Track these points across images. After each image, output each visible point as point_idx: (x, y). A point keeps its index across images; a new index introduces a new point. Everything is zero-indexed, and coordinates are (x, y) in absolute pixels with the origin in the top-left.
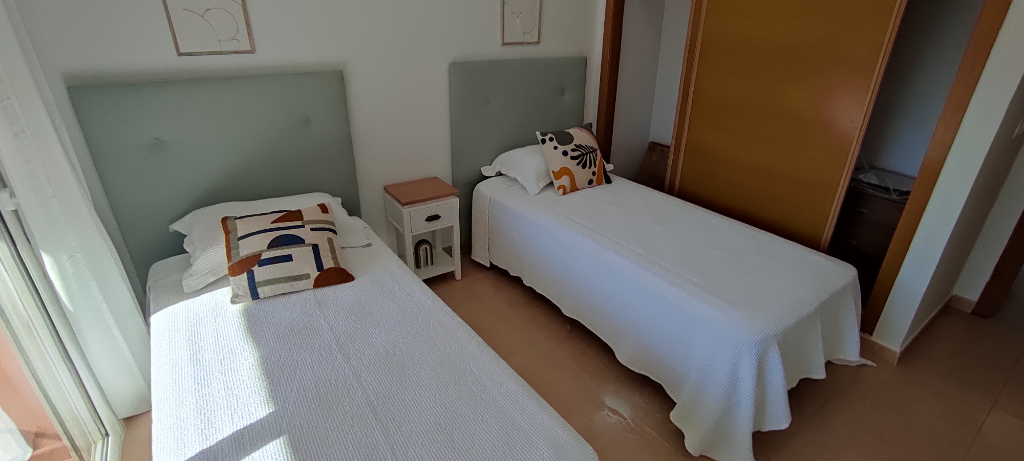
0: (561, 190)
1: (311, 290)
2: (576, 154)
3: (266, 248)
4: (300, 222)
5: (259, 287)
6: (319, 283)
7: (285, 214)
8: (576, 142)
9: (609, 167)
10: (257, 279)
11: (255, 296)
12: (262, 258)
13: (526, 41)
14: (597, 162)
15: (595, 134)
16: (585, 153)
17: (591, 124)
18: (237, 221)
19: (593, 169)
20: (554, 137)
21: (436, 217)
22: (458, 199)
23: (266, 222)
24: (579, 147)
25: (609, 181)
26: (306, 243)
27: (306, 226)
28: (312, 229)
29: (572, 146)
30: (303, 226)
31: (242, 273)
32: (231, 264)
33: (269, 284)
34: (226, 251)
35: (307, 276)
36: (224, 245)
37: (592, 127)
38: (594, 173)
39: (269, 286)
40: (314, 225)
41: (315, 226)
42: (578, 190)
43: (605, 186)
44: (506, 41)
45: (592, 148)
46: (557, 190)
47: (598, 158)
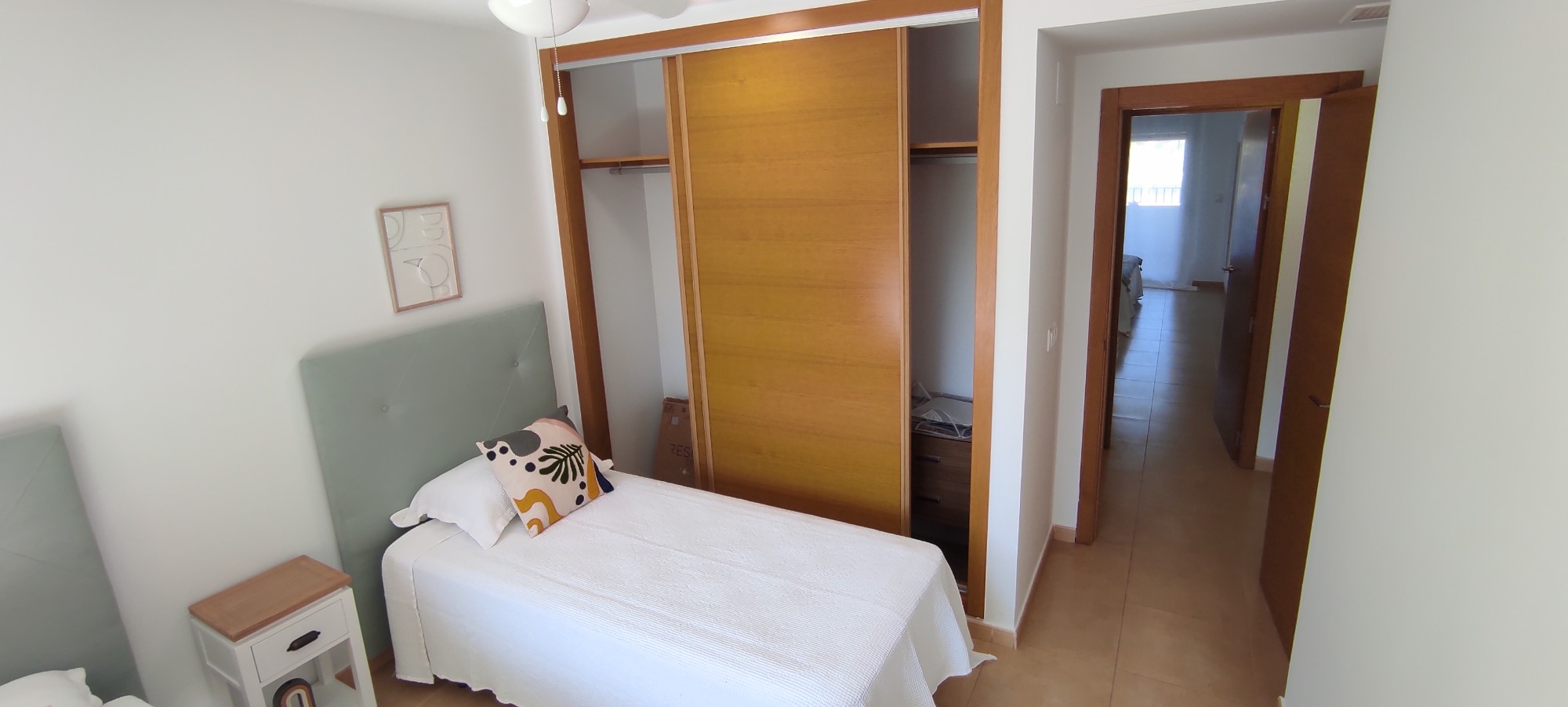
0: (535, 528)
2: (550, 462)
8: (545, 444)
9: (606, 465)
13: (437, 298)
14: (585, 467)
15: (577, 424)
16: (562, 458)
17: (566, 408)
19: (580, 479)
20: (508, 447)
21: (312, 636)
22: (351, 589)
24: (551, 451)
25: (608, 488)
29: (540, 453)
37: (566, 413)
38: (582, 486)
42: (562, 517)
43: (605, 498)
44: (401, 305)
45: (573, 445)
46: (526, 527)
47: (585, 459)
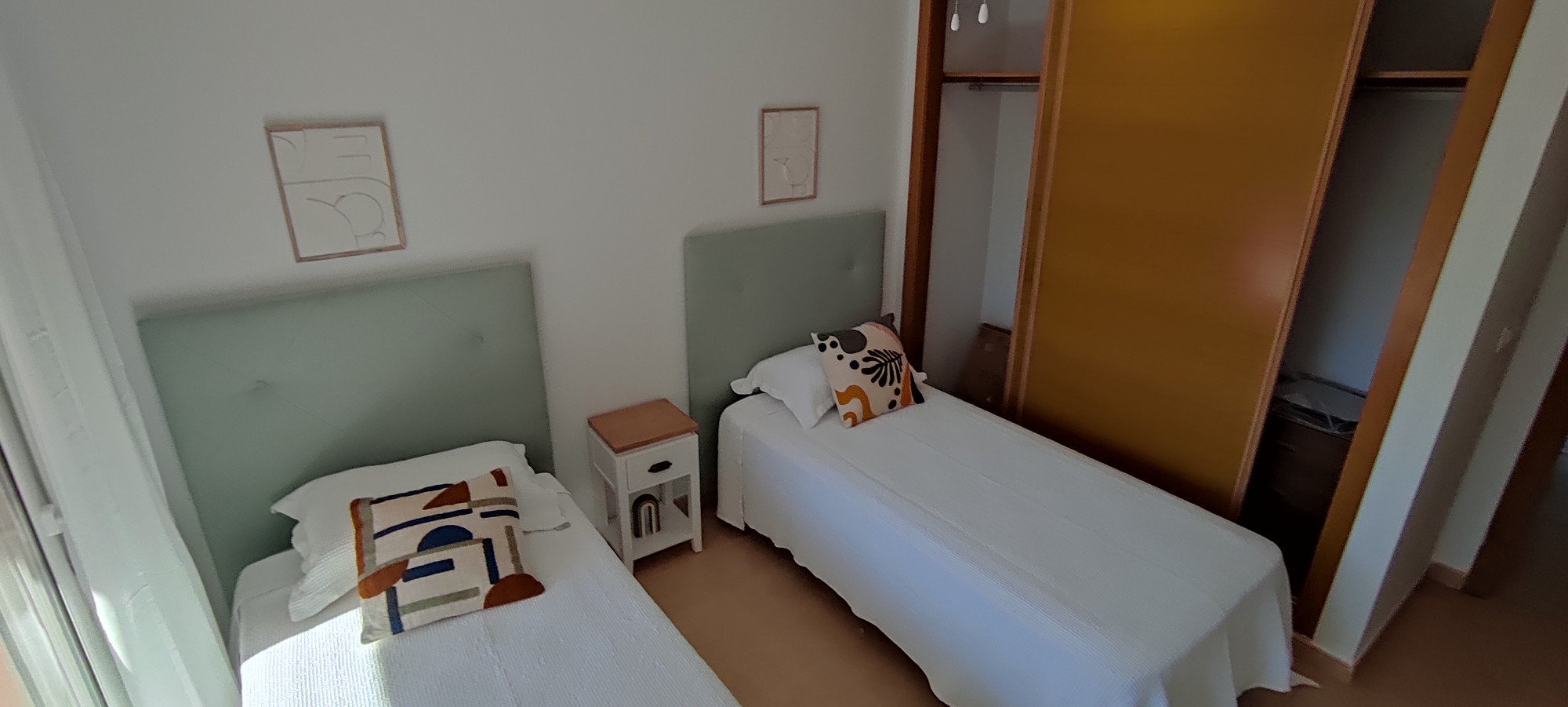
0: (849, 420)
1: (480, 612)
2: (872, 364)
3: (415, 550)
4: (466, 504)
5: (405, 613)
6: (491, 601)
7: (445, 492)
8: (870, 347)
9: (920, 377)
10: (401, 602)
11: (397, 627)
12: (410, 567)
13: (796, 196)
14: (902, 375)
15: (899, 331)
16: (883, 362)
17: (892, 314)
18: (373, 506)
19: (896, 385)
20: (838, 342)
21: (665, 465)
22: (697, 436)
23: (415, 508)
24: (874, 354)
25: (919, 399)
26: (474, 537)
27: (474, 510)
28: (484, 515)
29: (864, 353)
30: (469, 511)
31: (379, 593)
32: (363, 576)
33: (419, 609)
34: (355, 556)
35: (475, 592)
36: (352, 544)
37: (893, 320)
38: (897, 392)
39: (418, 612)
40: (486, 507)
41: (487, 509)
42: (875, 417)
43: (914, 408)
44: (767, 199)
45: (894, 352)
46: (842, 418)
47: (904, 367)
